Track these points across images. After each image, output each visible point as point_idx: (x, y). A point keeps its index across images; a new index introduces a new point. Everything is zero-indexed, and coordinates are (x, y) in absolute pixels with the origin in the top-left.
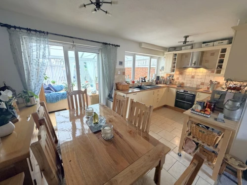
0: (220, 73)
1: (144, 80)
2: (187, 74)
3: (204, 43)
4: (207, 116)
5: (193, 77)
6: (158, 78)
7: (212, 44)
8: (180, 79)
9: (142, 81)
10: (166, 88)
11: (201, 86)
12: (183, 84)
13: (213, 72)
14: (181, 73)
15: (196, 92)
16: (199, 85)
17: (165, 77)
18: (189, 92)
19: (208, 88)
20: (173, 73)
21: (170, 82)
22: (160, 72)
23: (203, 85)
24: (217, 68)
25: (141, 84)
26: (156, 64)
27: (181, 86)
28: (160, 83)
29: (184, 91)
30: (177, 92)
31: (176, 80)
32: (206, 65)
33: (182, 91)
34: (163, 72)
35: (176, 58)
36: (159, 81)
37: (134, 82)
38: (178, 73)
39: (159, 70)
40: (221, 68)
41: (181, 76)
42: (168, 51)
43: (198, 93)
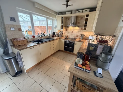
0: (85, 30)
1: (43, 35)
2: (69, 30)
3: (77, 10)
4: (88, 71)
5: (72, 32)
6: (54, 33)
7: (81, 11)
8: (66, 33)
9: (42, 36)
10: (58, 40)
11: (77, 38)
12: (68, 36)
13: (82, 29)
14: (66, 30)
15: (75, 41)
16: (76, 37)
17: (58, 32)
18: (71, 42)
19: (80, 39)
20: (62, 30)
21: (61, 35)
22: (55, 29)
23: (78, 36)
24: (84, 27)
25: (41, 38)
26: (51, 23)
27: (67, 38)
28: (55, 36)
29: (69, 41)
30: (65, 42)
31: (64, 34)
32: (79, 25)
33: (67, 41)
34: (56, 29)
35: (63, 20)
36: (54, 35)
37: (34, 37)
38: (65, 30)
39: (54, 28)
40: (86, 26)
41: (66, 31)
42: (58, 14)
43: (76, 42)
